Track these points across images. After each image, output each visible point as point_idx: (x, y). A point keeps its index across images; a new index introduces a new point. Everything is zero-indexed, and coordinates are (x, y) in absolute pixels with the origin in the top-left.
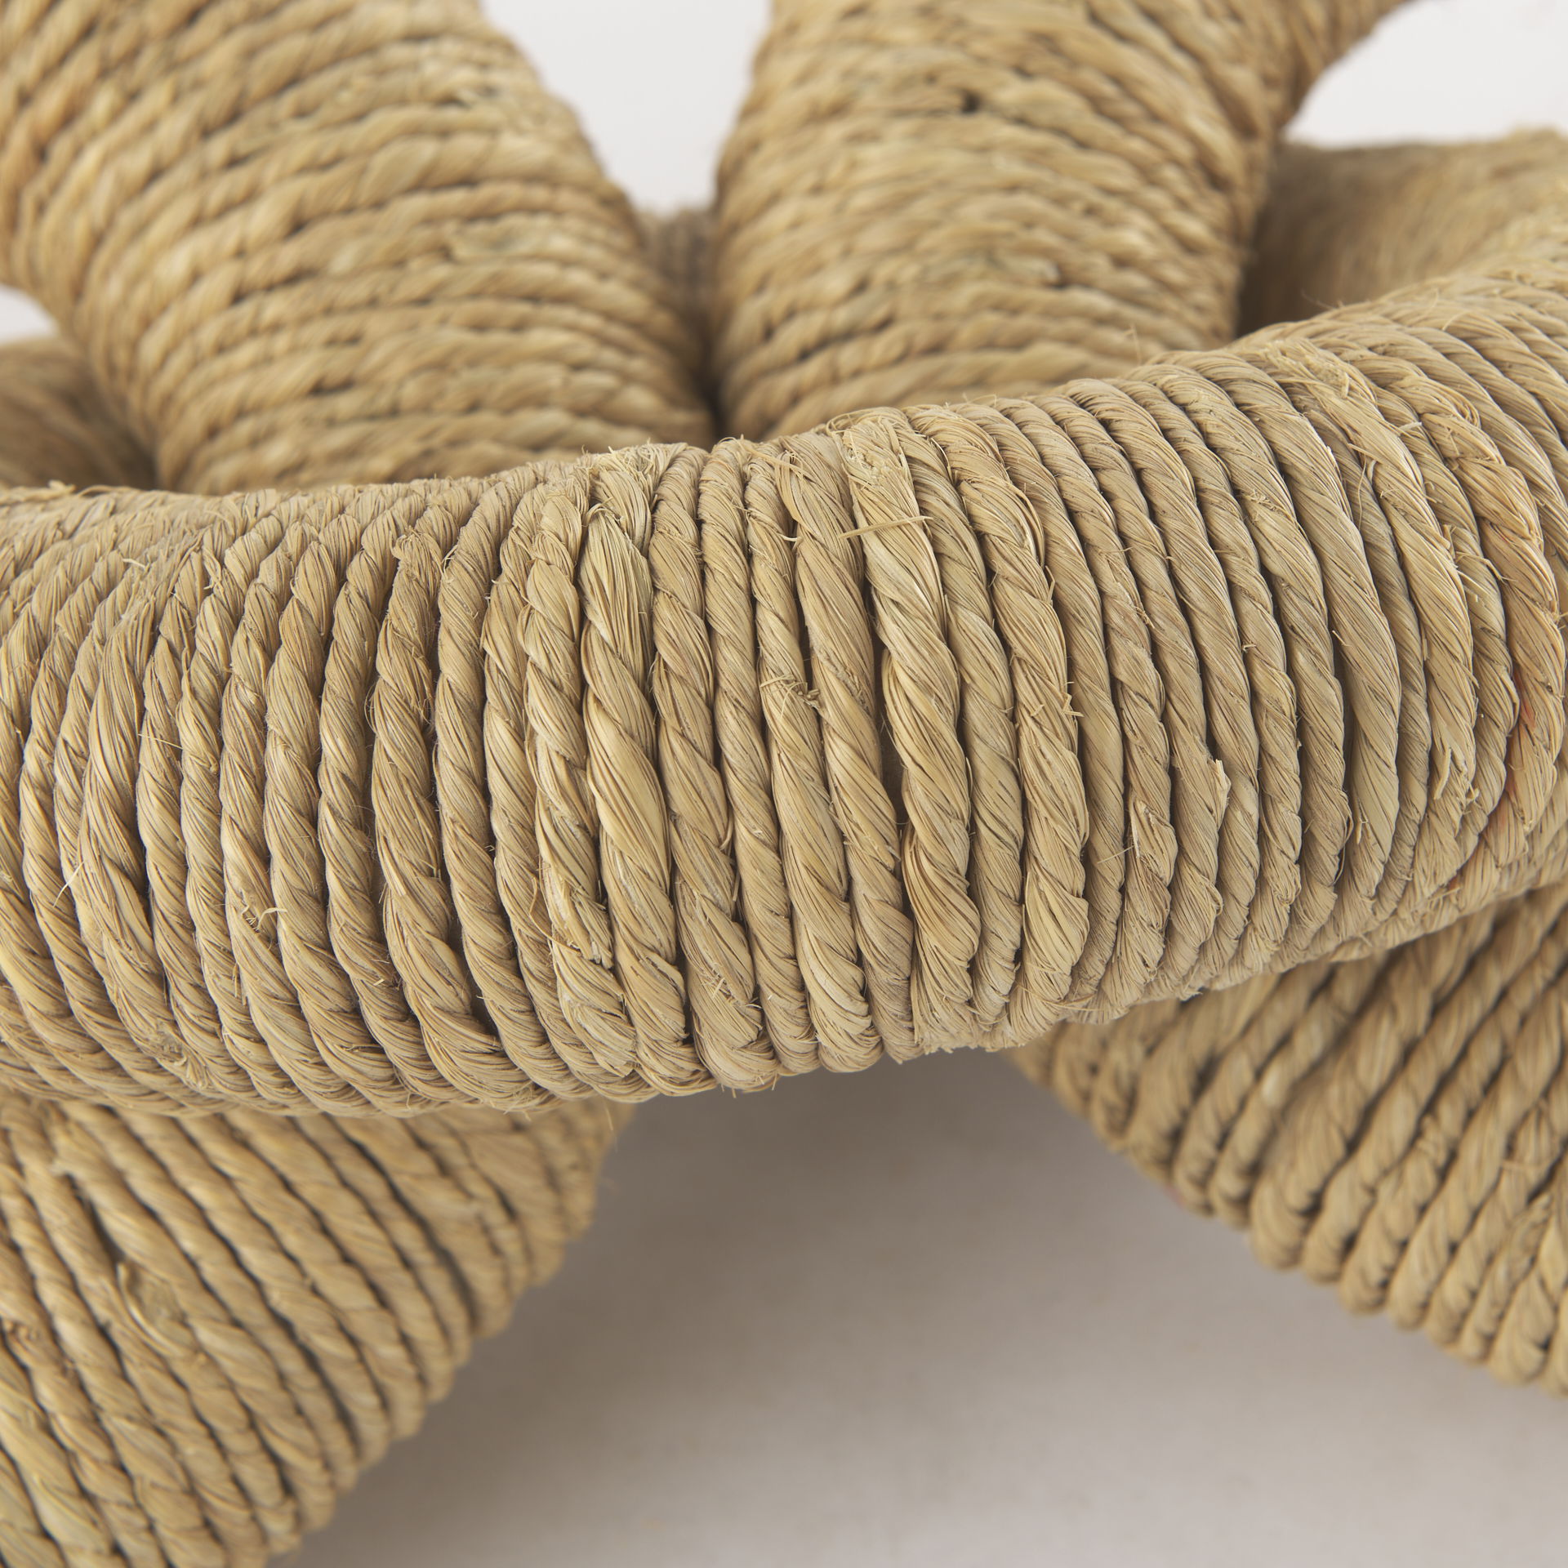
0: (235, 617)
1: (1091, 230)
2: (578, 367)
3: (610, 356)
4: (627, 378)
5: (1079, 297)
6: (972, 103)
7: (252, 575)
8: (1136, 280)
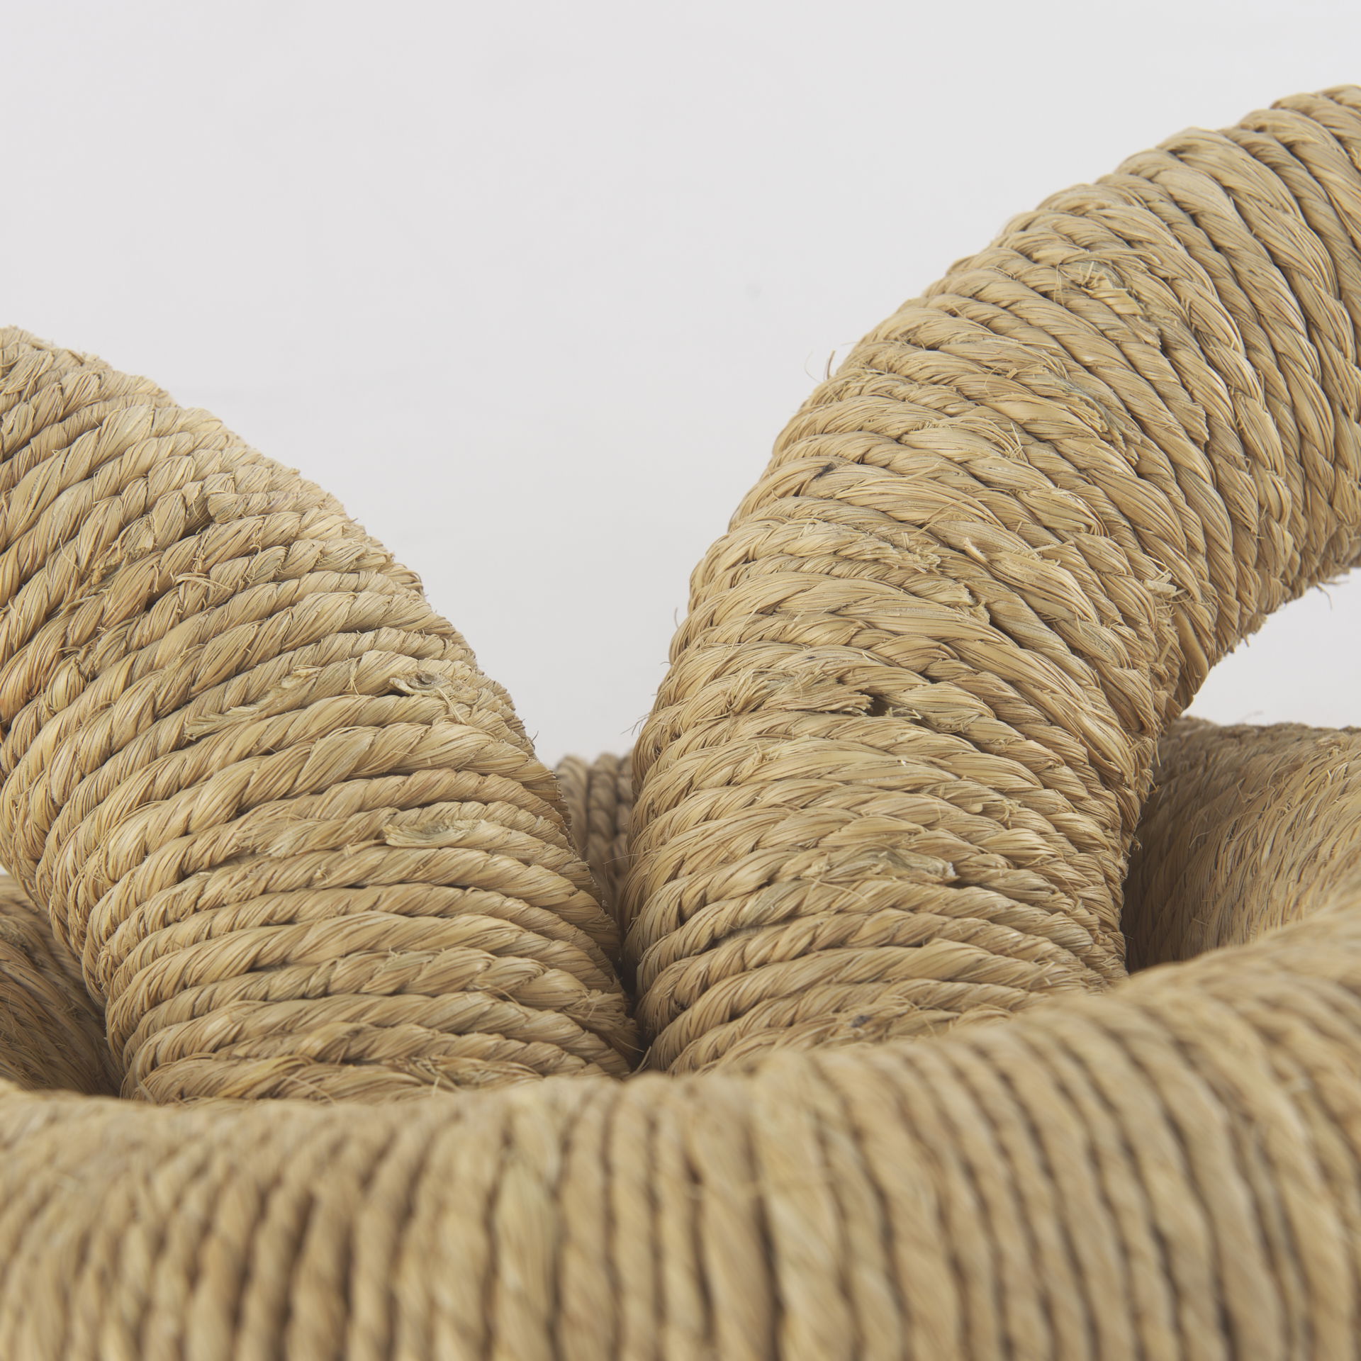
0: (159, 1245)
1: (990, 830)
2: (499, 952)
3: (531, 939)
4: (547, 962)
5: (976, 895)
6: (879, 704)
7: (178, 1202)
8: (1030, 878)
